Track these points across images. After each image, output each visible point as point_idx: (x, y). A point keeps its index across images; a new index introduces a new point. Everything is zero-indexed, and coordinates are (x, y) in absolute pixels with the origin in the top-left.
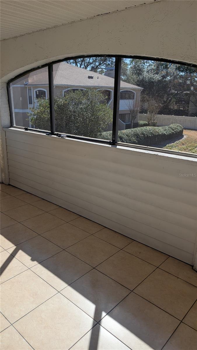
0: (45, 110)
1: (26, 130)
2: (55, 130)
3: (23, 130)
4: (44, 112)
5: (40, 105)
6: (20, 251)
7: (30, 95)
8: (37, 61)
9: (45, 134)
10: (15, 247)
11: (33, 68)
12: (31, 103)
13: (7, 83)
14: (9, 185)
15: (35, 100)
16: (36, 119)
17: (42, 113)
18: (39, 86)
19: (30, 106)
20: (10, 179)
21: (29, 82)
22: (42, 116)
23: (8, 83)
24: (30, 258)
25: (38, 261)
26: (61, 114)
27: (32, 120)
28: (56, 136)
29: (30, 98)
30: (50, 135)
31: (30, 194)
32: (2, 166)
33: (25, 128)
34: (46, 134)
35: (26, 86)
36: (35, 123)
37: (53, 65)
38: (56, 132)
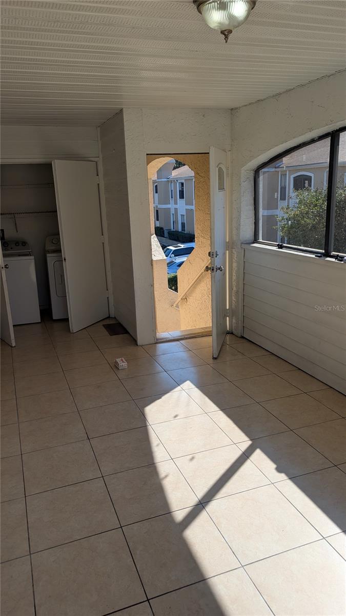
0: (308, 211)
1: (279, 248)
2: (332, 249)
3: (275, 248)
4: (306, 214)
5: (300, 202)
6: (258, 452)
7: (283, 185)
8: (311, 130)
9: (314, 256)
10: (250, 442)
11: (303, 143)
12: (283, 198)
13: (255, 171)
14: (243, 337)
15: (291, 192)
16: (292, 227)
17: (304, 215)
18: (300, 168)
19: (282, 204)
20: (245, 329)
21: (284, 162)
22: (303, 222)
23: (257, 172)
24: (274, 466)
25: (287, 475)
26: (339, 216)
27: (283, 228)
28: (333, 260)
29: (283, 189)
30: (322, 258)
31: (277, 358)
32: (233, 306)
33: (278, 245)
34: (316, 256)
35: (277, 170)
36: (289, 233)
37: (341, 134)
38: (333, 253)
